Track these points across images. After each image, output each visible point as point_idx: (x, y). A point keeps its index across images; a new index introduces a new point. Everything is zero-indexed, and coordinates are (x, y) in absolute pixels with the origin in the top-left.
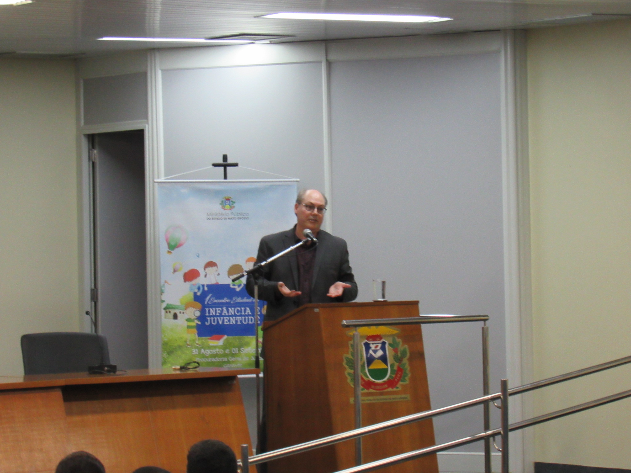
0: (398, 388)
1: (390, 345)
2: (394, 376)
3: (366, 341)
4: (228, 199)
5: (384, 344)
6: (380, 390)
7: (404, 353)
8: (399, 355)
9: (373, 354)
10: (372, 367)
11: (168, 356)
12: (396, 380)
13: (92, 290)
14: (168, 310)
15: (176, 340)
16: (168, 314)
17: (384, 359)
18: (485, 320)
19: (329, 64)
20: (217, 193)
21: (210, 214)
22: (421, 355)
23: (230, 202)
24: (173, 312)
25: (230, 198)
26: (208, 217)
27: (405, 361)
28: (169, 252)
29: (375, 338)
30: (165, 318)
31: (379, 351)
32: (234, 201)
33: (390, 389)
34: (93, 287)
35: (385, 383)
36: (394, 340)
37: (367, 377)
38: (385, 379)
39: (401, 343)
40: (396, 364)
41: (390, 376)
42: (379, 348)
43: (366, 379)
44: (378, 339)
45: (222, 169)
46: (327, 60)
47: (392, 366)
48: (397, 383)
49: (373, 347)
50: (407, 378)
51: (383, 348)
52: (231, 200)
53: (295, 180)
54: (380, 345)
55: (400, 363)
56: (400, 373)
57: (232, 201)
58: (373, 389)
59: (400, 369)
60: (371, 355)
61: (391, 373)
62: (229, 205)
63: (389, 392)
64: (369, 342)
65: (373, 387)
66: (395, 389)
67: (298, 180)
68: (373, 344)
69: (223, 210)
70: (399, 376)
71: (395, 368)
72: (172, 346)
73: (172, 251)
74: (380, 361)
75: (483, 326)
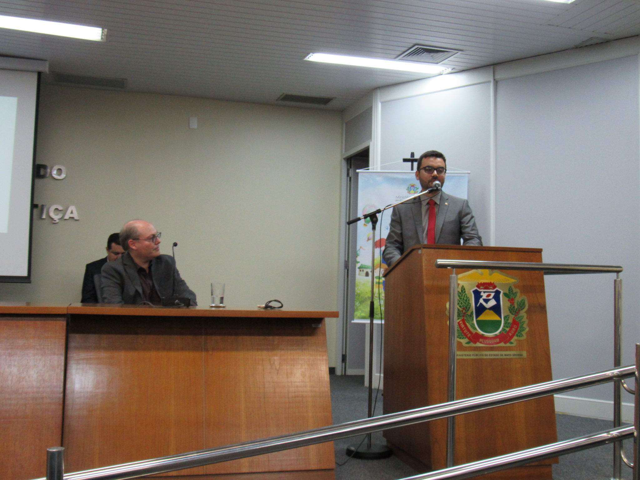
0: (512, 343)
1: (505, 294)
2: (508, 329)
3: (476, 288)
4: (413, 186)
5: (497, 293)
6: (489, 344)
7: (521, 305)
8: (516, 306)
9: (484, 304)
10: (481, 318)
11: (359, 304)
12: (510, 334)
13: (345, 261)
14: (362, 269)
15: (367, 293)
16: (362, 272)
17: (496, 309)
18: (618, 272)
19: (496, 82)
20: (404, 181)
21: (398, 197)
22: (543, 308)
23: (414, 188)
24: (365, 271)
25: (414, 185)
26: (397, 199)
27: (523, 313)
28: (365, 225)
29: (487, 286)
30: (359, 275)
31: (492, 300)
32: (417, 187)
33: (502, 344)
34: (347, 260)
35: (496, 337)
36: (510, 290)
37: (475, 329)
38: (497, 333)
39: (519, 294)
40: (512, 317)
41: (503, 329)
42: (491, 297)
43: (474, 331)
44: (491, 288)
45: (410, 163)
46: (494, 80)
47: (506, 318)
48: (512, 337)
49: (484, 296)
50: (524, 333)
51: (497, 298)
52: (416, 186)
53: (467, 172)
54: (493, 294)
55: (516, 316)
56: (515, 326)
57: (416, 188)
58: (481, 342)
59: (515, 322)
60: (481, 304)
61: (504, 326)
62: (414, 190)
63: (501, 347)
64: (480, 290)
65: (481, 340)
66: (508, 345)
67: (469, 172)
68: (484, 292)
69: (409, 194)
70: (514, 329)
71: (510, 321)
72: (364, 297)
73: (367, 224)
74: (492, 312)
75: (615, 278)
